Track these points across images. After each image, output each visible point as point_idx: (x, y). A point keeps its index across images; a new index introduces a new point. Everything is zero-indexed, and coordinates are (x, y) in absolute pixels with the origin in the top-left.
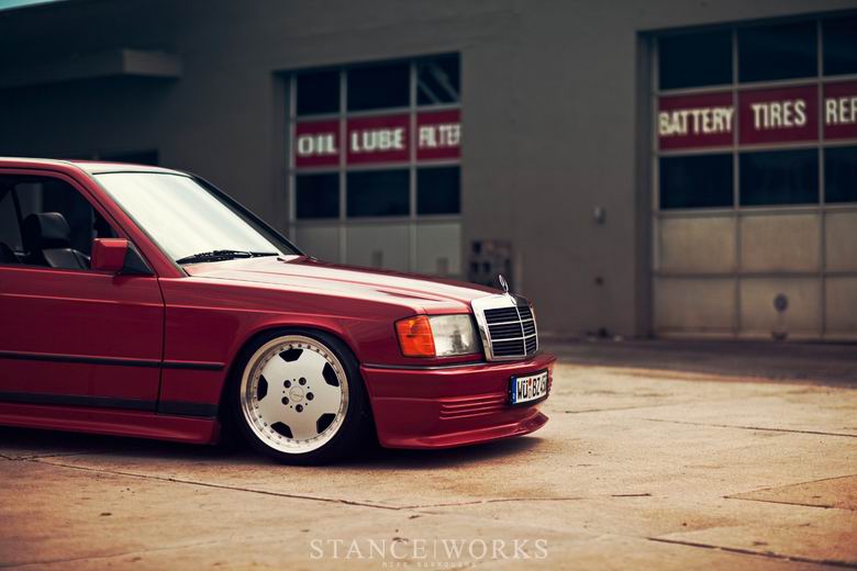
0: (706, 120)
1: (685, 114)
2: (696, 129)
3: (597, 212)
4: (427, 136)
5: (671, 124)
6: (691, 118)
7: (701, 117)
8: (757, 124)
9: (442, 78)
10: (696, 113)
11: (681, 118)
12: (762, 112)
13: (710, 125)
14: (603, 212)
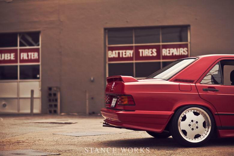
0: (124, 54)
1: (117, 52)
2: (121, 56)
3: (92, 79)
4: (24, 56)
5: (112, 54)
6: (119, 53)
7: (122, 53)
8: (141, 55)
9: (30, 39)
10: (121, 51)
11: (116, 53)
12: (142, 52)
13: (125, 55)
14: (94, 79)
